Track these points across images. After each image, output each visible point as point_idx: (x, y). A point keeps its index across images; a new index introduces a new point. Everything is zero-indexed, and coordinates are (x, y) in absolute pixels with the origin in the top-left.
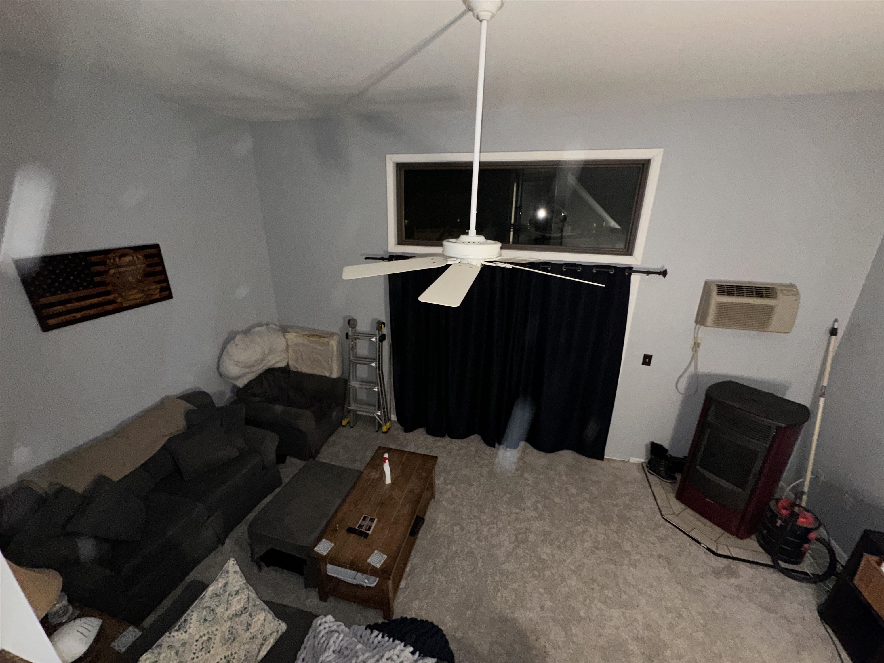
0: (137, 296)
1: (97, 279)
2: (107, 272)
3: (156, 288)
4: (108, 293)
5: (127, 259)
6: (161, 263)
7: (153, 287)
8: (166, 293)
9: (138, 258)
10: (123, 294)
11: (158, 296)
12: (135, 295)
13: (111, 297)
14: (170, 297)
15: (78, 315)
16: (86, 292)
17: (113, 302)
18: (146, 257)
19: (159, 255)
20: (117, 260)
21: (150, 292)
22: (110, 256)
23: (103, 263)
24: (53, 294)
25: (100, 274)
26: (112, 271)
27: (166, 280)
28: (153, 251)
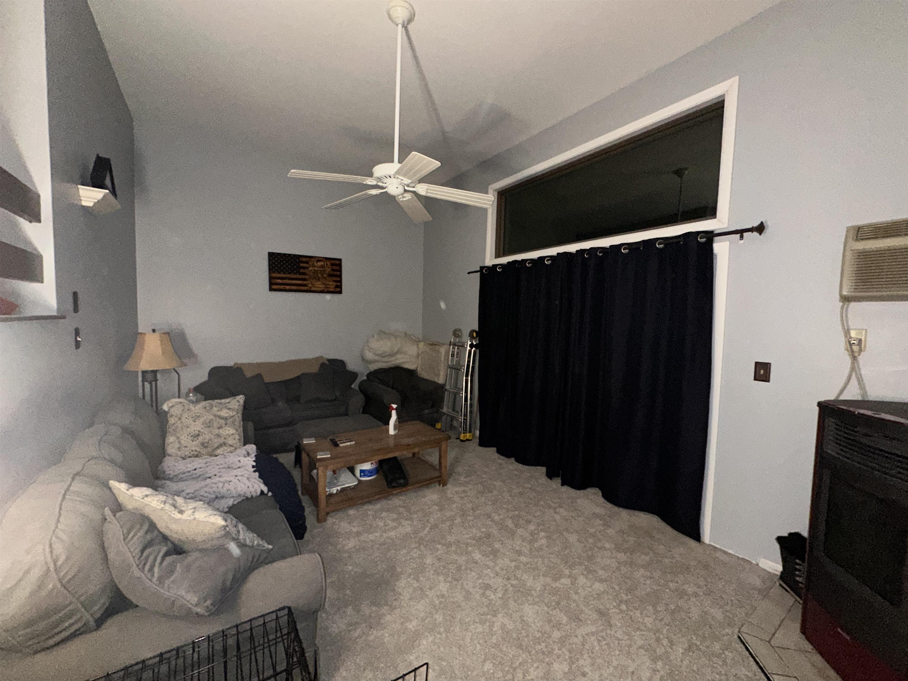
0: (320, 286)
1: (301, 271)
2: (307, 268)
3: (333, 285)
4: (305, 280)
5: (320, 264)
6: (340, 271)
7: (331, 283)
8: (338, 289)
9: (327, 264)
10: (314, 283)
11: (332, 290)
12: (319, 285)
13: (305, 282)
14: (340, 292)
15: (287, 287)
16: (295, 276)
17: (305, 285)
18: (332, 265)
19: (340, 265)
20: (315, 263)
21: (329, 286)
22: (312, 259)
23: (307, 262)
24: (279, 273)
25: (304, 268)
26: (311, 268)
27: (340, 281)
28: (338, 262)
